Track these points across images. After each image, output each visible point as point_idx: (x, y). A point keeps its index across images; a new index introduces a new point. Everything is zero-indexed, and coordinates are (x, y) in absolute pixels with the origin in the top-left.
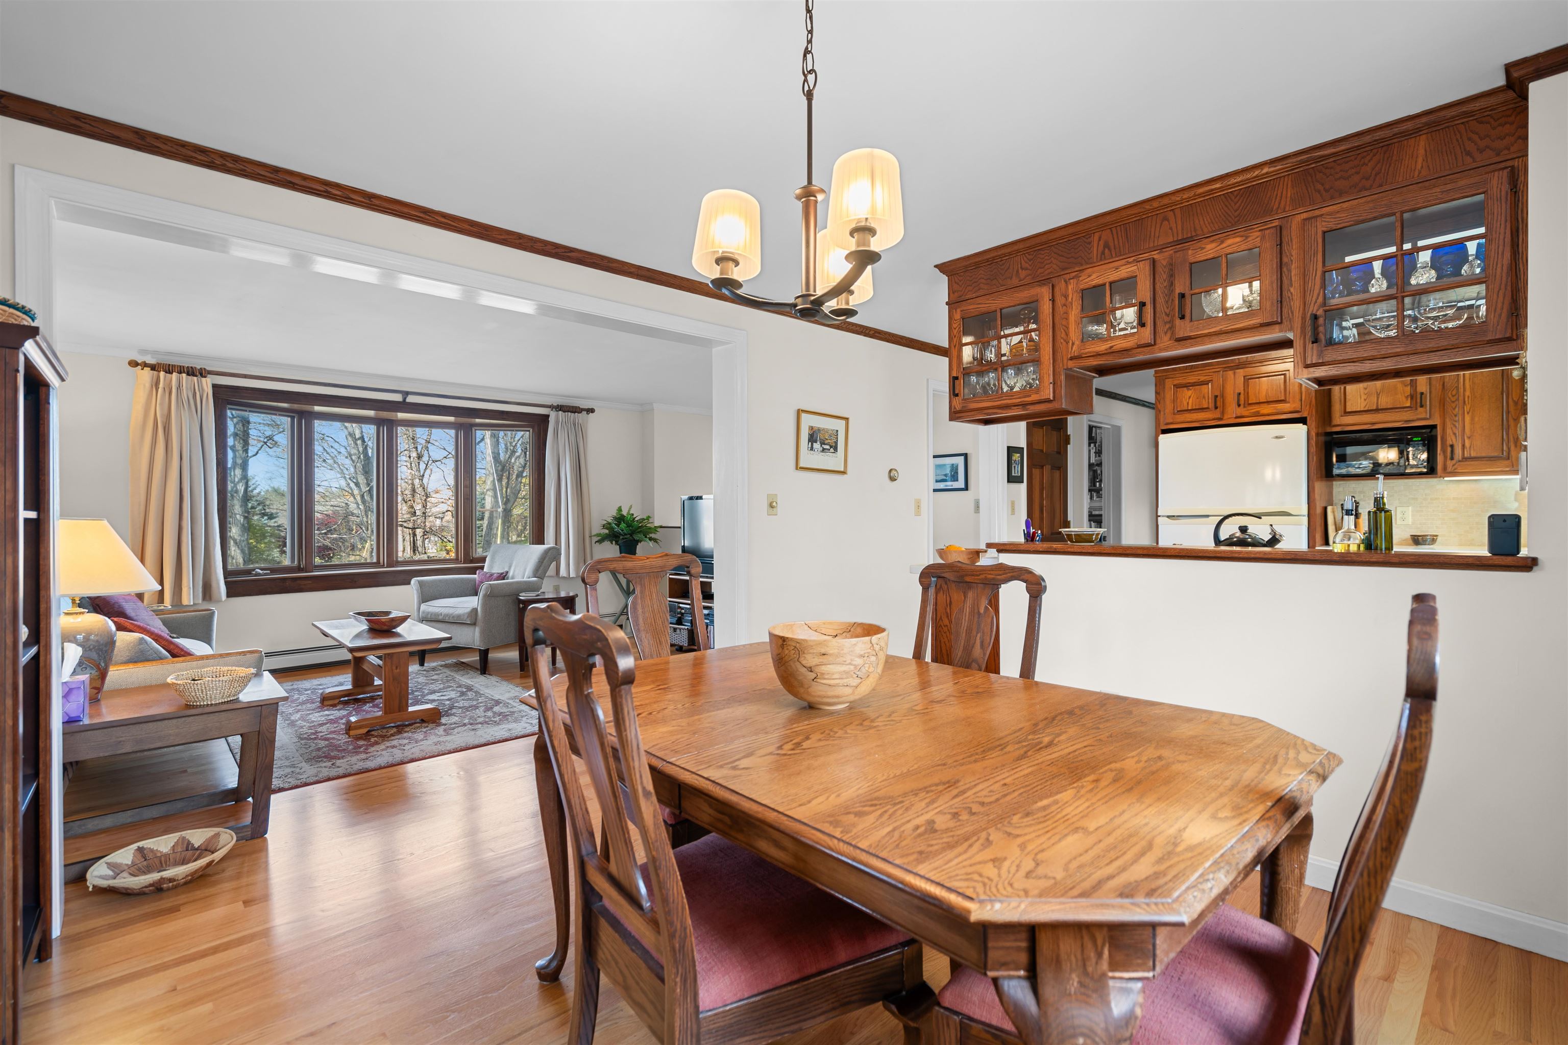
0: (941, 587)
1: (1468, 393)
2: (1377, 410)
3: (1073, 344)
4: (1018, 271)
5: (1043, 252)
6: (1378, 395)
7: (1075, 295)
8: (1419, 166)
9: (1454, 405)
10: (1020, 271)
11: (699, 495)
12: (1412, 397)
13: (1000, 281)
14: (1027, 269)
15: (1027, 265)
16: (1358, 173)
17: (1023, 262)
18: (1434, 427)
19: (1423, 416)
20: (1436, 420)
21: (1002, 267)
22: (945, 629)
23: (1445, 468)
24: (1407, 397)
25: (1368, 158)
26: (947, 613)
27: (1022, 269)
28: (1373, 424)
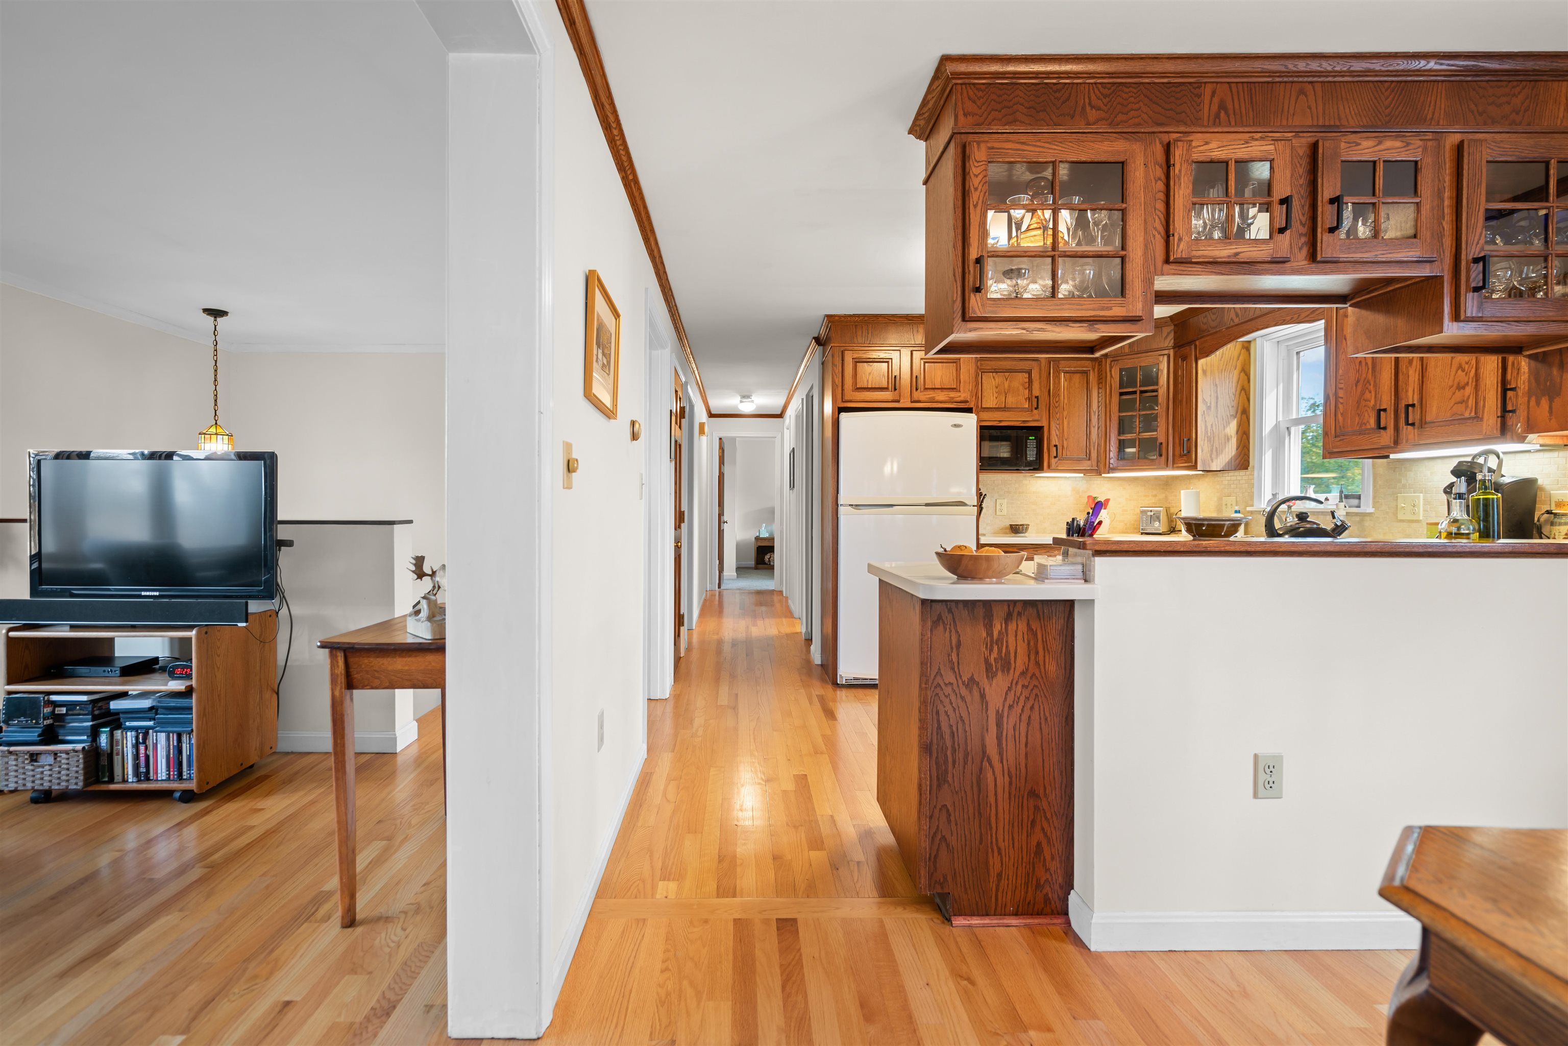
0: (940, 618)
1: (1066, 401)
2: (1005, 409)
3: (1180, 239)
4: (1084, 108)
5: (1127, 90)
6: (1006, 394)
7: (1185, 166)
8: (1561, 115)
9: (1057, 410)
10: (1088, 108)
11: (84, 449)
12: (1029, 399)
13: (1054, 117)
14: (1099, 109)
15: (1100, 103)
16: (1508, 103)
17: (1093, 97)
18: (1042, 427)
19: (1037, 417)
20: (1044, 423)
21: (1057, 95)
22: (948, 690)
23: (1049, 467)
24: (1026, 399)
25: (1518, 89)
26: (951, 662)
27: (1092, 107)
28: (1000, 421)
